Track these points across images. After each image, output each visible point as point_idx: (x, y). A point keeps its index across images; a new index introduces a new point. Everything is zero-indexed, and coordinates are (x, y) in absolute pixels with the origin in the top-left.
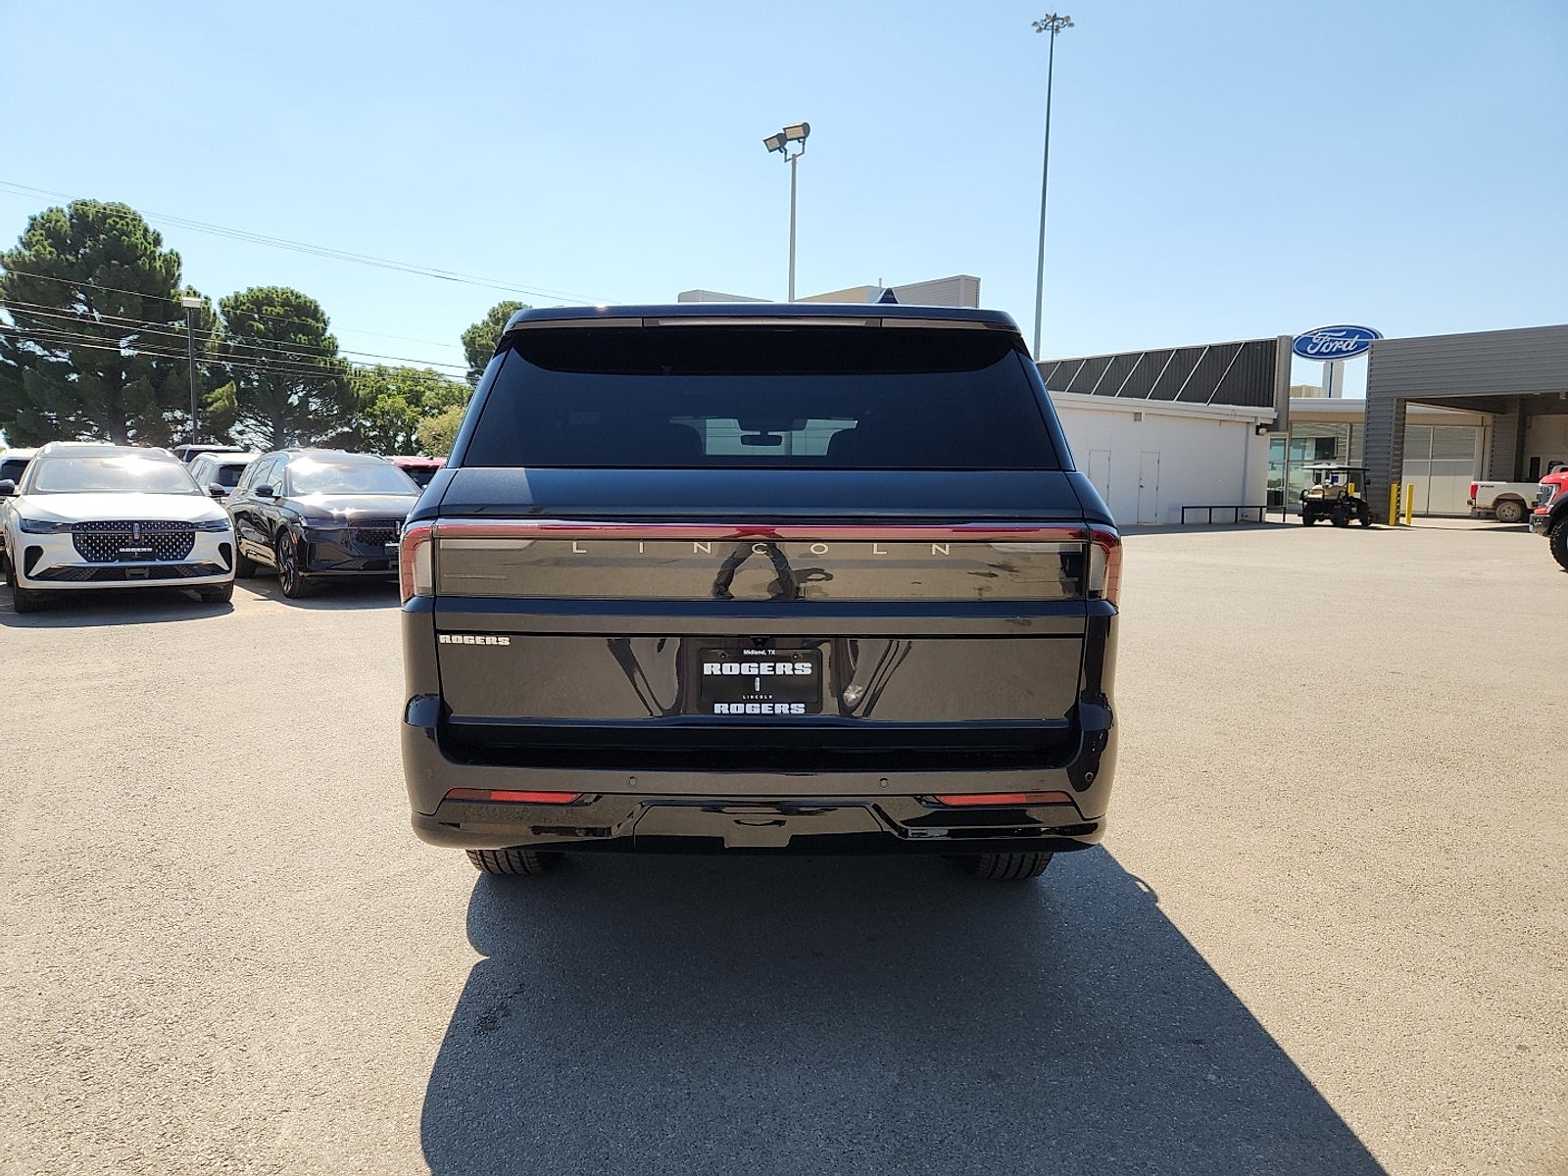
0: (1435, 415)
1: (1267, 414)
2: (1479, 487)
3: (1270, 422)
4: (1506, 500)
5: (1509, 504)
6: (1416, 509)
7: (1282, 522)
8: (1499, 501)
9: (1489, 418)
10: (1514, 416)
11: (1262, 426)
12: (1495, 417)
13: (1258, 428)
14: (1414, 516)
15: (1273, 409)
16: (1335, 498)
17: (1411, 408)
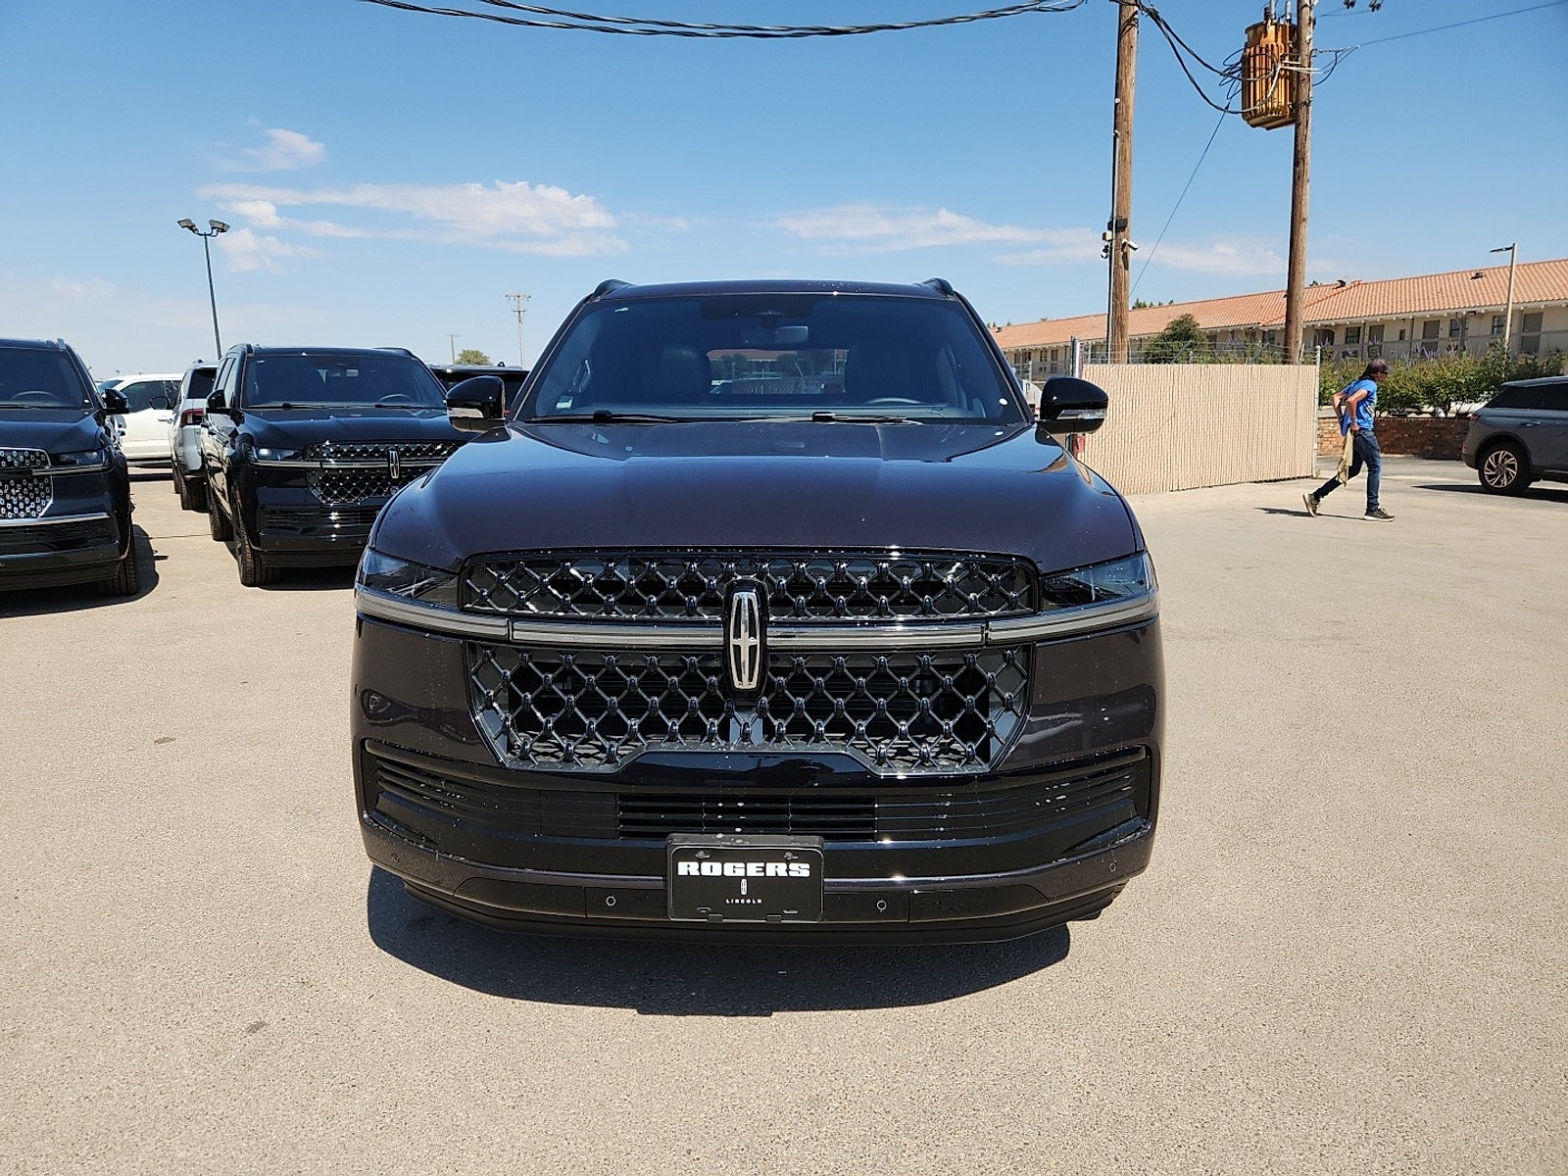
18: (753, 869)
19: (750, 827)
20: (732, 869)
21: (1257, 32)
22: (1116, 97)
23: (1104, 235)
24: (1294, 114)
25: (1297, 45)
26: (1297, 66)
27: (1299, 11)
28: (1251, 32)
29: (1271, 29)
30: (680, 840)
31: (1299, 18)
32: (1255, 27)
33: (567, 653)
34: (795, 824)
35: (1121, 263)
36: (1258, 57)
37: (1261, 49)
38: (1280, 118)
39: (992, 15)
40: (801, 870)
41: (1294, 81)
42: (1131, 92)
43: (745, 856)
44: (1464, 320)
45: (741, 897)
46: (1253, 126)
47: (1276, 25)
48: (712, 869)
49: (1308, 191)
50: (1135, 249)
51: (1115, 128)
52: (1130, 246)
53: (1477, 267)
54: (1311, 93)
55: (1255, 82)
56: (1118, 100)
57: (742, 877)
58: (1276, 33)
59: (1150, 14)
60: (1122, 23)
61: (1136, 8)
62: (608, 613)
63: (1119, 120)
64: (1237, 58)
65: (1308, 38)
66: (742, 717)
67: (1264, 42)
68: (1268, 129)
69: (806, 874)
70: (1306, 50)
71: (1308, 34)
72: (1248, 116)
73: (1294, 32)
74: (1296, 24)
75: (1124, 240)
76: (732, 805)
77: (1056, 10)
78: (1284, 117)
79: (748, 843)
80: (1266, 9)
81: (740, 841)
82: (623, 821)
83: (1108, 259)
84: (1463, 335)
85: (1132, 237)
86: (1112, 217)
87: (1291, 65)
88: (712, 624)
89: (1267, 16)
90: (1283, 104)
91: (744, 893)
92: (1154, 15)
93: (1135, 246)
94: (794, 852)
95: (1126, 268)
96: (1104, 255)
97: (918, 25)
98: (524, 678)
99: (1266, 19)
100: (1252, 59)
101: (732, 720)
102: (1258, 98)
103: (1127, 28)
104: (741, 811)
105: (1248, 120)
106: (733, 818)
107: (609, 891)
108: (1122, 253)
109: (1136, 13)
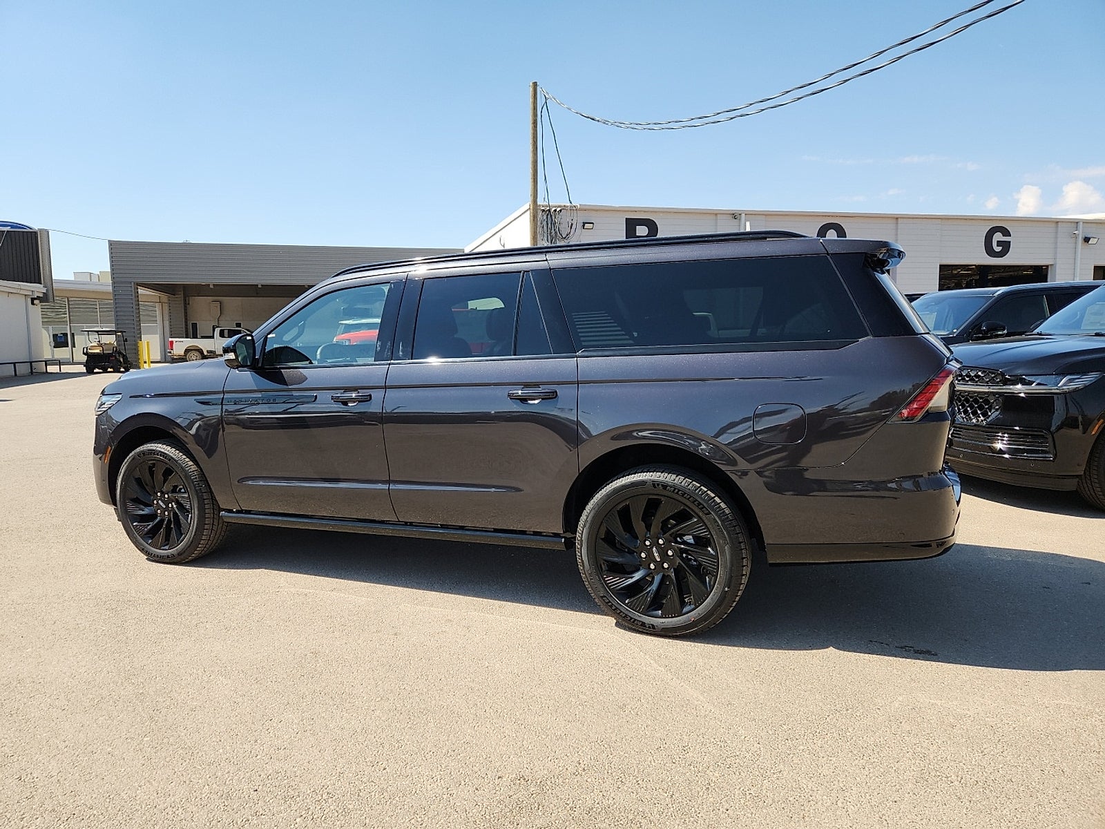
0: (147, 295)
1: (38, 289)
2: (174, 343)
3: (41, 295)
4: (192, 350)
5: (194, 352)
6: (153, 358)
7: (59, 371)
8: (187, 351)
9: (164, 297)
10: (180, 296)
11: (38, 298)
12: (169, 297)
13: (33, 300)
14: (152, 362)
15: (42, 286)
16: (111, 352)
17: (141, 291)
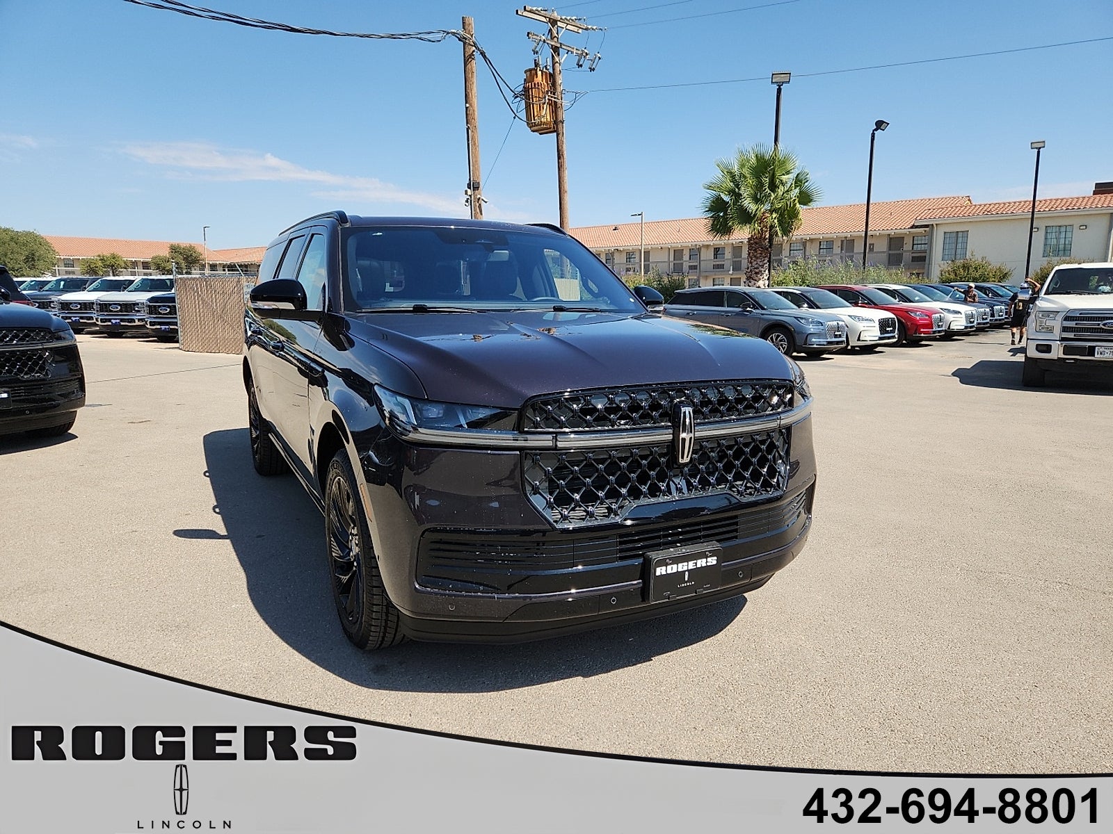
18: (691, 565)
19: (685, 542)
20: (682, 567)
21: (531, 73)
22: (466, 103)
23: (466, 191)
24: (554, 127)
25: (554, 84)
26: (555, 98)
27: (553, 65)
28: (528, 73)
29: (539, 73)
30: (655, 555)
31: (554, 70)
32: (530, 70)
33: (589, 452)
34: (705, 536)
35: (478, 210)
36: (534, 90)
37: (535, 84)
38: (547, 129)
39: (392, 37)
40: (712, 561)
41: (555, 107)
42: (475, 101)
43: (686, 559)
44: (612, 254)
45: (686, 582)
46: (533, 131)
47: (542, 71)
48: (672, 569)
49: (567, 174)
50: (486, 202)
51: (467, 124)
52: (483, 200)
53: (616, 223)
54: (564, 115)
55: (533, 104)
56: (468, 105)
57: (686, 571)
58: (542, 76)
59: (481, 53)
60: (466, 56)
61: (474, 48)
62: (613, 426)
63: (469, 117)
64: (521, 88)
65: (560, 82)
66: (677, 481)
67: (536, 80)
68: (541, 134)
69: (715, 562)
70: (559, 89)
71: (559, 80)
72: (530, 125)
73: (552, 77)
74: (552, 72)
75: (478, 196)
76: (675, 531)
77: (430, 41)
78: (550, 128)
79: (688, 551)
80: (535, 60)
81: (684, 550)
82: (621, 551)
83: (469, 206)
84: (613, 262)
85: (483, 194)
86: (470, 180)
87: (552, 97)
88: (667, 427)
89: (537, 65)
90: (549, 120)
91: (686, 579)
92: (483, 54)
93: (486, 200)
94: (710, 551)
95: (481, 214)
96: (467, 204)
97: (349, 35)
98: (560, 470)
99: (536, 66)
100: (530, 91)
101: (671, 482)
102: (535, 115)
103: (470, 60)
104: (680, 533)
105: (530, 127)
106: (676, 538)
107: (611, 595)
108: (478, 205)
109: (474, 51)
